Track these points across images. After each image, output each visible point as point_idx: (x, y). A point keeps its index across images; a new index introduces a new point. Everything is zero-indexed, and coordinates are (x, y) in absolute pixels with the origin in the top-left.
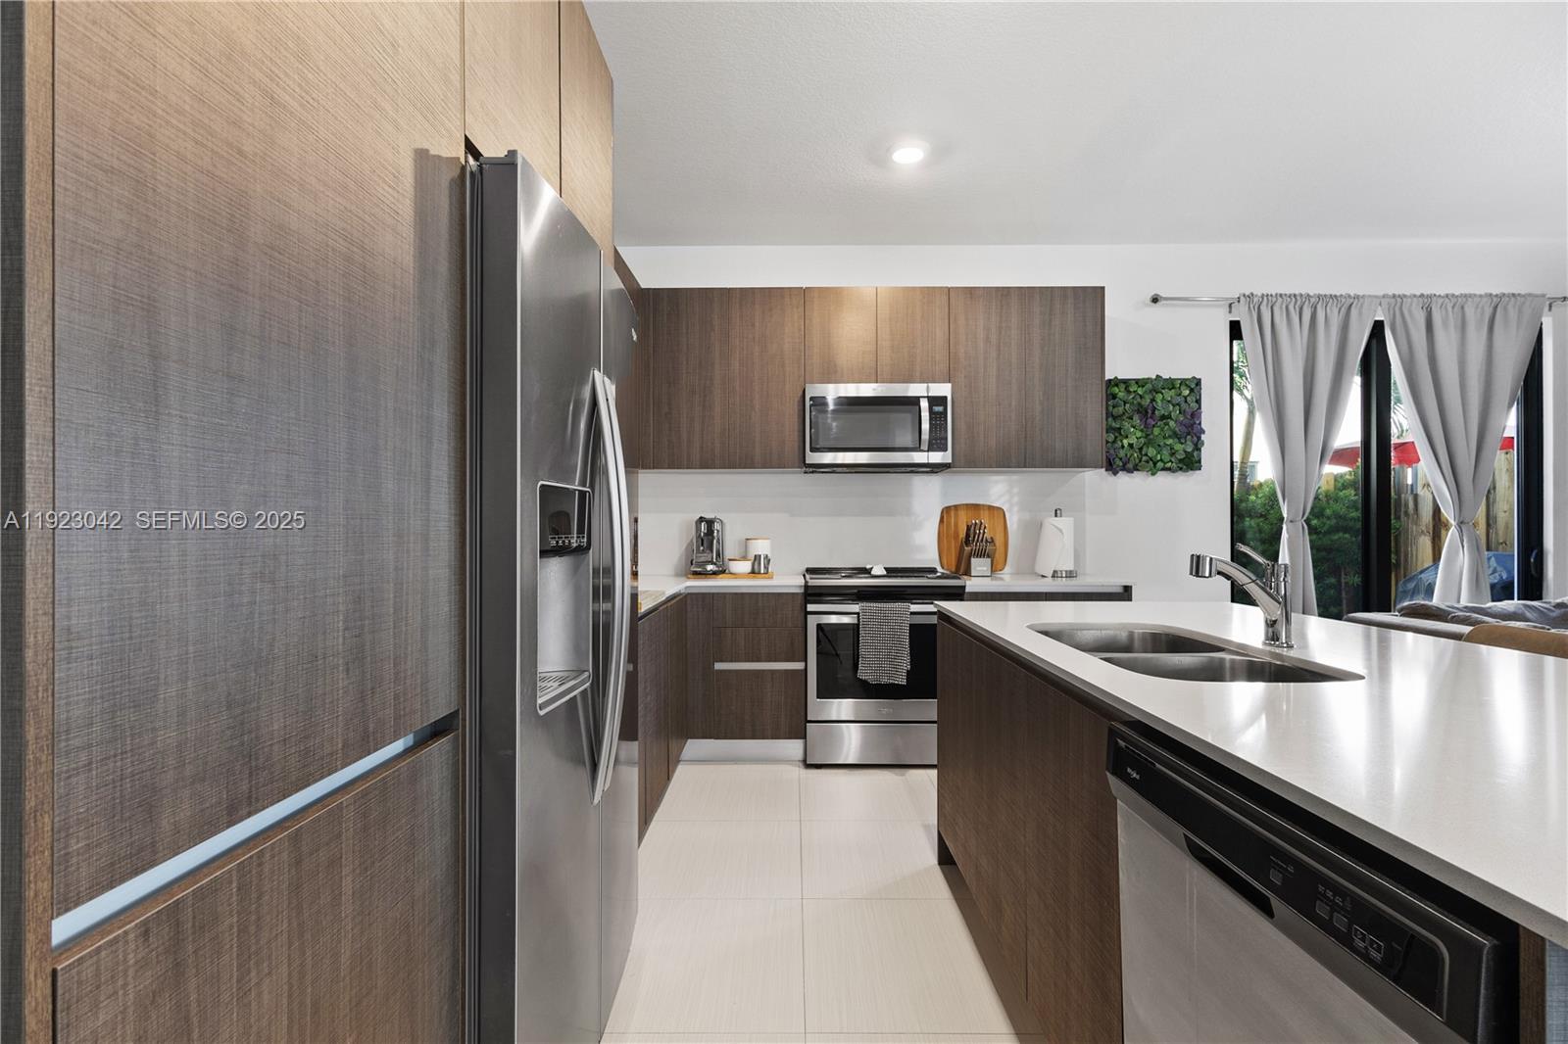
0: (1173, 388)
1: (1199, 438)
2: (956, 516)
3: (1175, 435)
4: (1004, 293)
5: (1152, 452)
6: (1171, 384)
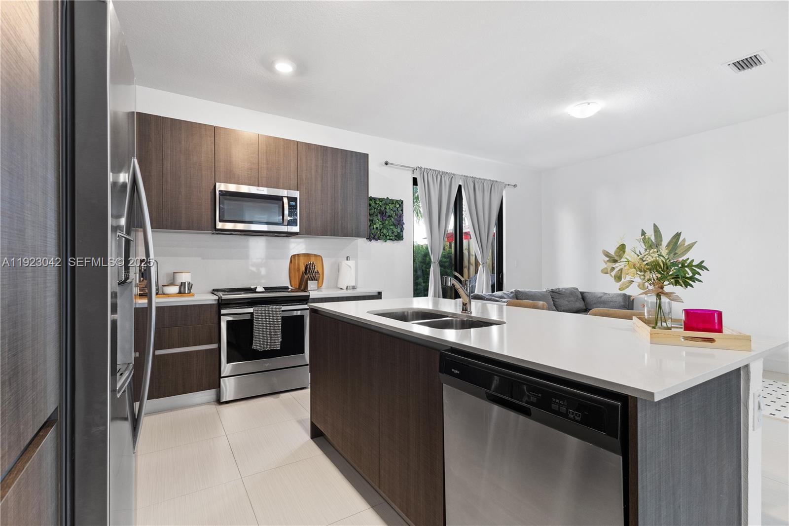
0: (393, 203)
1: (402, 226)
2: (299, 260)
3: (394, 225)
5: (385, 231)
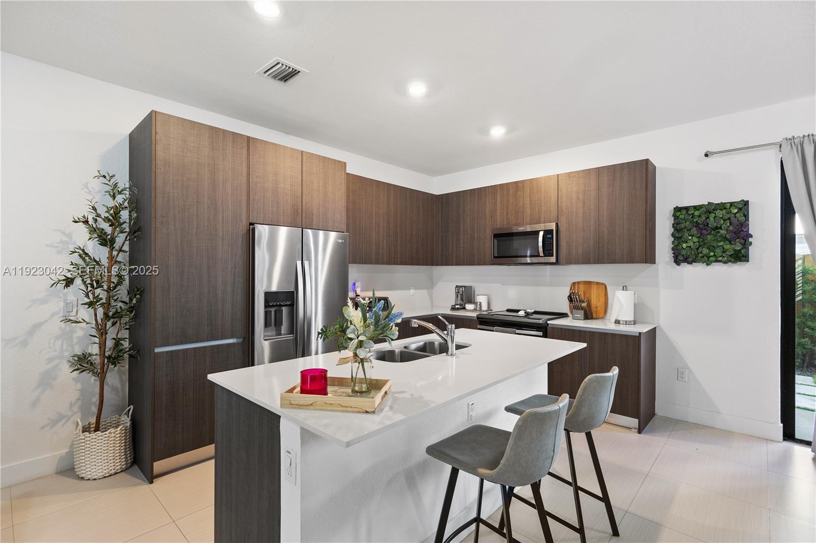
0: (725, 209)
1: (747, 240)
2: (578, 287)
3: (725, 239)
4: (587, 173)
5: (706, 250)
6: (722, 206)
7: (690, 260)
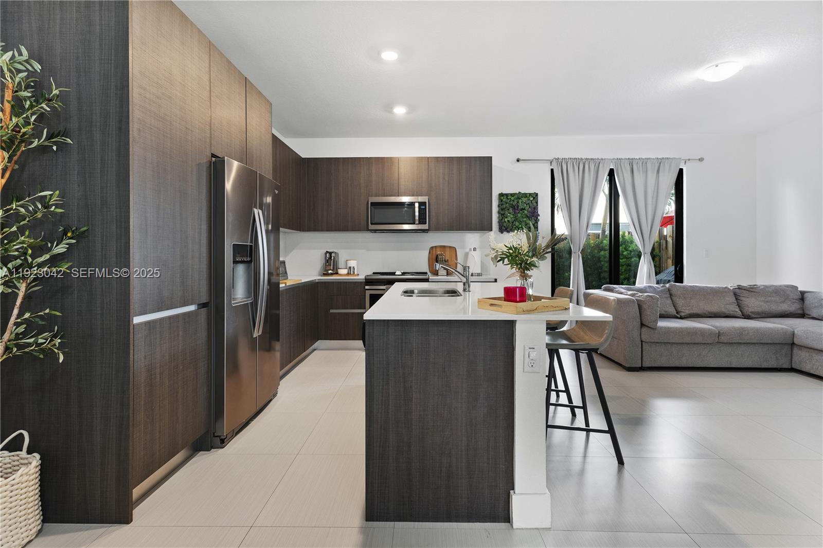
0: (527, 197)
1: (537, 218)
2: (436, 250)
3: (527, 217)
4: (450, 160)
5: (517, 224)
6: (525, 195)
7: (508, 229)
